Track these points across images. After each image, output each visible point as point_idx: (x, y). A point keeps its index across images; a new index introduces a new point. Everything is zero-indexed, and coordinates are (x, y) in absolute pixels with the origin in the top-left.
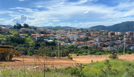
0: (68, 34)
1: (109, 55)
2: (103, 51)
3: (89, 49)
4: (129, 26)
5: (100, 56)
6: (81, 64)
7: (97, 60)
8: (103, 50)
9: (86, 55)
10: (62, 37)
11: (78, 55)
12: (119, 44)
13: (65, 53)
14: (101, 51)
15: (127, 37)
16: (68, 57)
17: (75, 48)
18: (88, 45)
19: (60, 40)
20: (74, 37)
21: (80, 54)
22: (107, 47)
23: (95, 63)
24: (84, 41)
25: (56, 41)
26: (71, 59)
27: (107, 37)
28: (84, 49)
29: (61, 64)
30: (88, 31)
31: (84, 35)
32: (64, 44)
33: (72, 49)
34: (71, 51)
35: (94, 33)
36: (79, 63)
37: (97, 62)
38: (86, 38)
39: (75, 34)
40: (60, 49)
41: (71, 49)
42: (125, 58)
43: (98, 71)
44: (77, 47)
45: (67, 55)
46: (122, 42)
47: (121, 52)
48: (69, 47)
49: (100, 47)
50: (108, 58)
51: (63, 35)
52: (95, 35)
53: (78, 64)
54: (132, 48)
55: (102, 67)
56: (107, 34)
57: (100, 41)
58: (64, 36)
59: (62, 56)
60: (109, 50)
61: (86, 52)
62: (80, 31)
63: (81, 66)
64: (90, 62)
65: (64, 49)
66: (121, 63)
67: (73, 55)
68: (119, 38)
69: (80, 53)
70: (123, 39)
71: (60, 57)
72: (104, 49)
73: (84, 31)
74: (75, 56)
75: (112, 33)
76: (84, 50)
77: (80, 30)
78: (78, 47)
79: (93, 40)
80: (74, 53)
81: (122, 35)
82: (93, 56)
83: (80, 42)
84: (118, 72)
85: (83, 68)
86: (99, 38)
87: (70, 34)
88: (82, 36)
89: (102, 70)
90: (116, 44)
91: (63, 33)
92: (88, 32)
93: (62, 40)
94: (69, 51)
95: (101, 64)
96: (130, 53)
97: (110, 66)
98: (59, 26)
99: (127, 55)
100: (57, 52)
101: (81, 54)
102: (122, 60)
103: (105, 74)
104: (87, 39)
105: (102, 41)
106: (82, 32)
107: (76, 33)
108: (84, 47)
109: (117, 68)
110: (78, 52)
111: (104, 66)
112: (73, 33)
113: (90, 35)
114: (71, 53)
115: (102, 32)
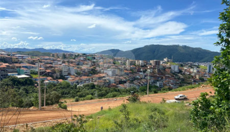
0: (59, 63)
1: (127, 97)
2: (119, 90)
3: (97, 88)
4: (154, 52)
5: (114, 99)
6: (80, 116)
7: (109, 105)
8: (119, 88)
9: (92, 99)
10: (47, 68)
11: (77, 101)
12: (141, 79)
13: (52, 99)
14: (116, 91)
15: (152, 68)
16: (58, 105)
17: (72, 88)
18: (96, 81)
19: (42, 73)
20: (71, 69)
21: (80, 99)
22: (125, 84)
23: (105, 112)
24: (88, 76)
25: (34, 76)
26: (65, 108)
27: (125, 67)
28: (88, 89)
29: (43, 120)
30: (94, 58)
31: (89, 66)
32: (52, 82)
33: (66, 91)
34: (64, 95)
35: (105, 61)
36: (77, 114)
37: (110, 109)
38: (92, 70)
39: (72, 62)
40: (43, 91)
41: (64, 90)
42: (150, 99)
43: (110, 125)
44: (76, 86)
45: (58, 102)
46: (145, 76)
47: (144, 91)
48: (61, 87)
49: (114, 84)
50: (126, 101)
51: (48, 65)
52: (106, 65)
53: (75, 116)
54: (158, 84)
55: (116, 116)
56: (124, 64)
57: (114, 74)
58: (52, 67)
59: (47, 104)
60: (128, 88)
61: (92, 94)
62: (82, 58)
63: (81, 119)
64: (98, 111)
65: (51, 91)
66: (144, 107)
67: (68, 101)
68: (142, 70)
69: (81, 96)
70: (146, 70)
71: (43, 105)
72: (121, 86)
73: (88, 58)
74: (73, 101)
75: (132, 62)
76: (88, 91)
77: (81, 56)
78: (78, 86)
79: (103, 72)
80: (70, 98)
81: (145, 65)
82: (103, 99)
83: (81, 78)
84: (140, 122)
85: (85, 122)
86: (113, 70)
87: (64, 62)
88: (84, 67)
89: (115, 122)
90: (138, 79)
91: (49, 61)
92: (95, 60)
93: (48, 75)
94: (60, 95)
95: (116, 112)
96: (155, 92)
97: (128, 114)
98: (40, 49)
99: (153, 95)
100: (37, 97)
101: (82, 98)
102: (145, 103)
103: (120, 129)
104: (93, 72)
105: (117, 75)
106: (85, 60)
107: (74, 62)
108: (88, 85)
109: (138, 117)
110: (77, 95)
111: (119, 116)
112: (68, 62)
113: (98, 65)
114: (65, 97)
115: (118, 60)
